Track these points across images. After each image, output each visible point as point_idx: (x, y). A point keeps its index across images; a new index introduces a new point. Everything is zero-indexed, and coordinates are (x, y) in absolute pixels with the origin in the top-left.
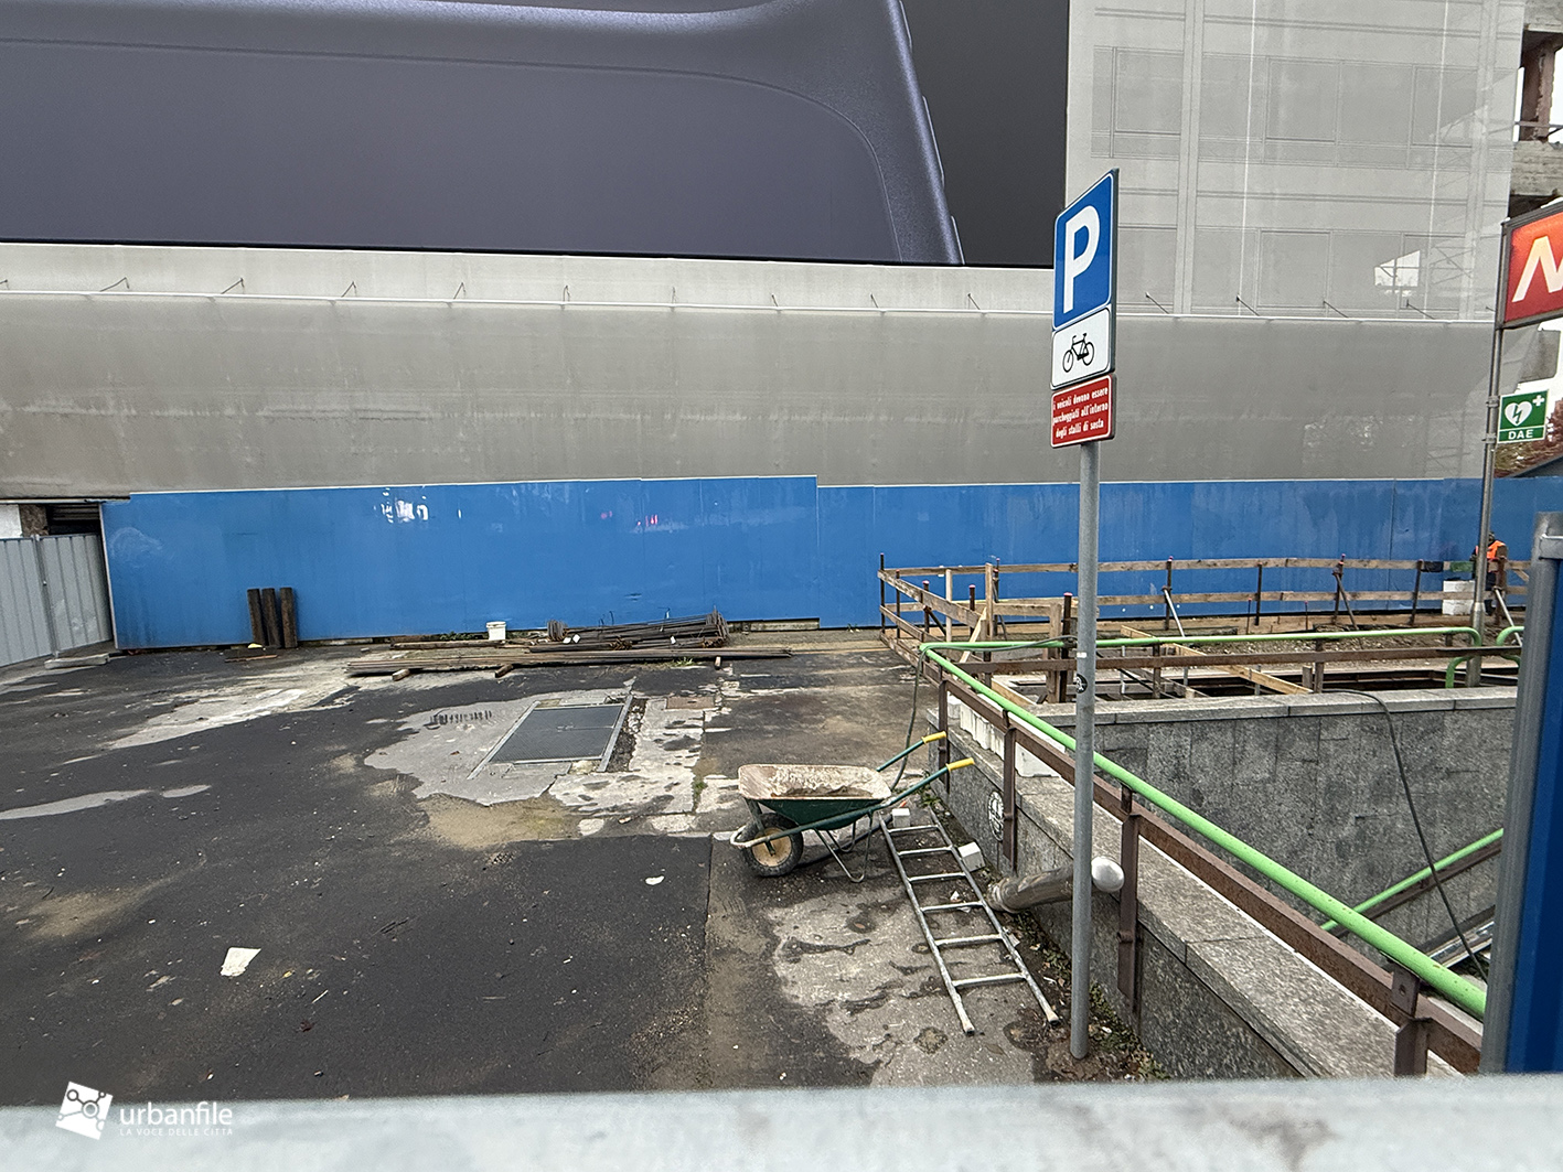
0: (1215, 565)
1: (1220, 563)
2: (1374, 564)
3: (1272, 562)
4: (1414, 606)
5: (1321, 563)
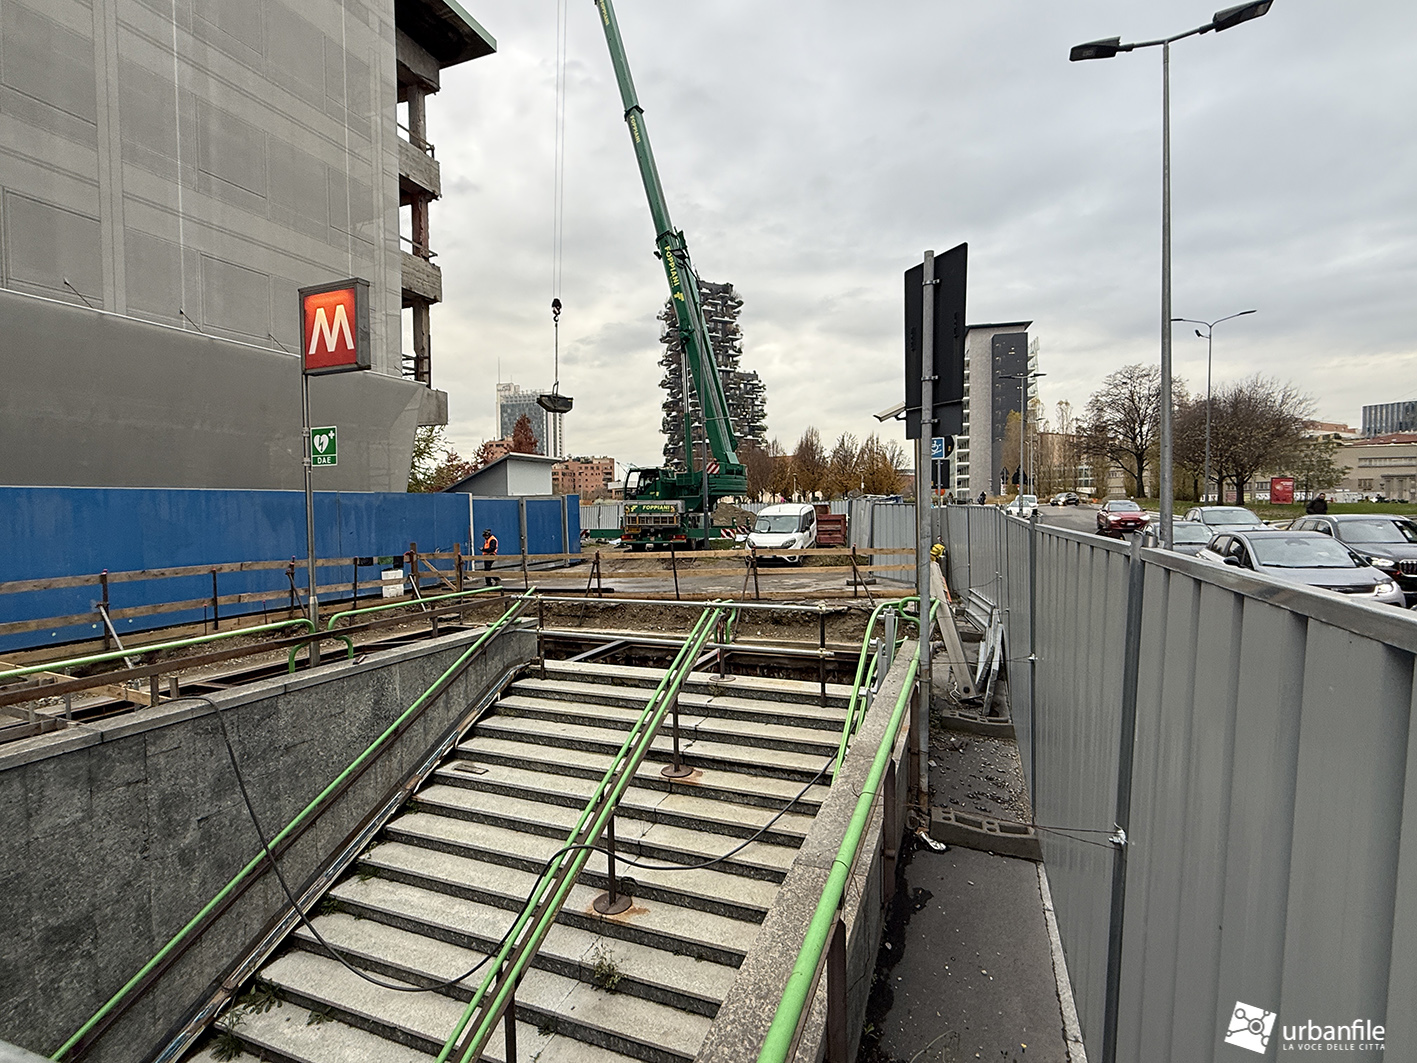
0: (163, 574)
1: (168, 572)
3: (227, 568)
4: (355, 594)
5: (274, 565)
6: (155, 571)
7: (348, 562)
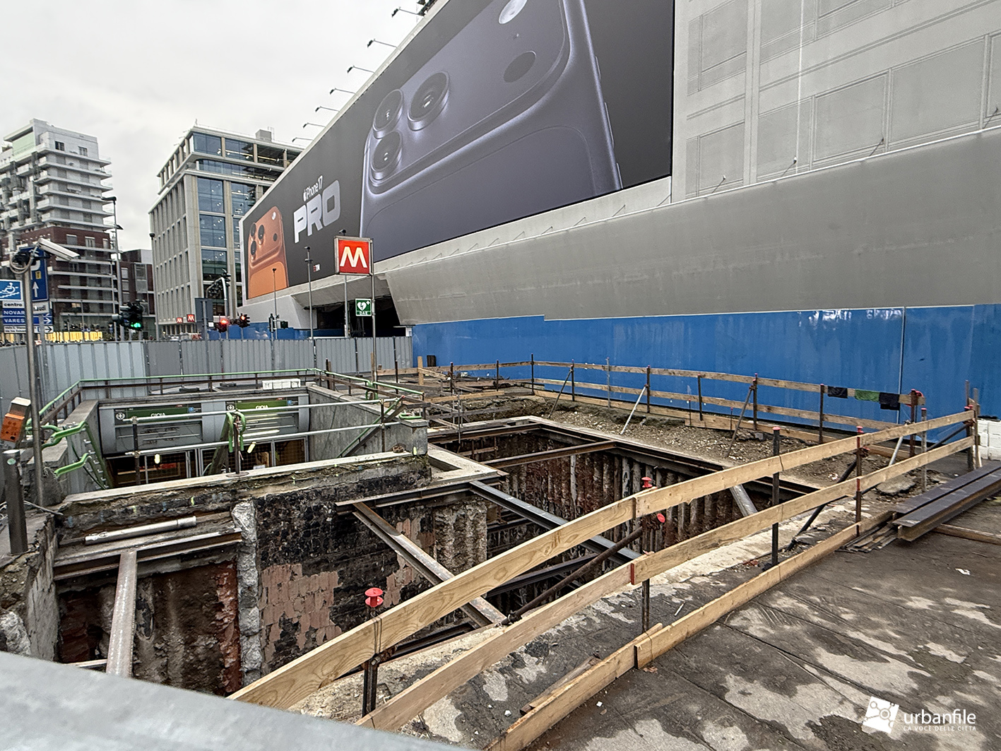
0: (674, 373)
1: (676, 371)
2: (782, 384)
3: (710, 375)
4: (821, 424)
5: (740, 379)
6: (670, 370)
7: (815, 388)
